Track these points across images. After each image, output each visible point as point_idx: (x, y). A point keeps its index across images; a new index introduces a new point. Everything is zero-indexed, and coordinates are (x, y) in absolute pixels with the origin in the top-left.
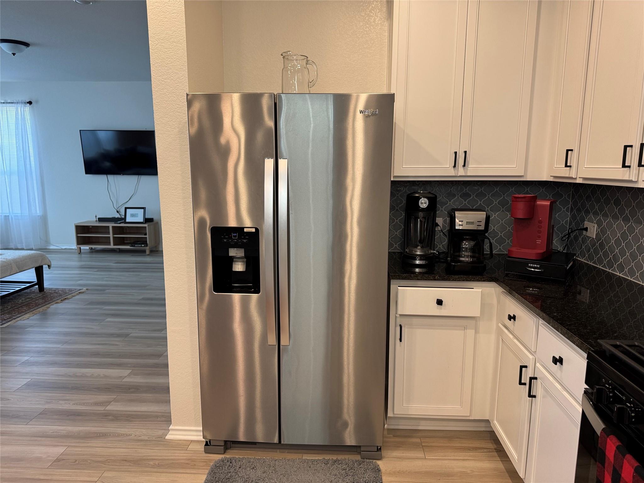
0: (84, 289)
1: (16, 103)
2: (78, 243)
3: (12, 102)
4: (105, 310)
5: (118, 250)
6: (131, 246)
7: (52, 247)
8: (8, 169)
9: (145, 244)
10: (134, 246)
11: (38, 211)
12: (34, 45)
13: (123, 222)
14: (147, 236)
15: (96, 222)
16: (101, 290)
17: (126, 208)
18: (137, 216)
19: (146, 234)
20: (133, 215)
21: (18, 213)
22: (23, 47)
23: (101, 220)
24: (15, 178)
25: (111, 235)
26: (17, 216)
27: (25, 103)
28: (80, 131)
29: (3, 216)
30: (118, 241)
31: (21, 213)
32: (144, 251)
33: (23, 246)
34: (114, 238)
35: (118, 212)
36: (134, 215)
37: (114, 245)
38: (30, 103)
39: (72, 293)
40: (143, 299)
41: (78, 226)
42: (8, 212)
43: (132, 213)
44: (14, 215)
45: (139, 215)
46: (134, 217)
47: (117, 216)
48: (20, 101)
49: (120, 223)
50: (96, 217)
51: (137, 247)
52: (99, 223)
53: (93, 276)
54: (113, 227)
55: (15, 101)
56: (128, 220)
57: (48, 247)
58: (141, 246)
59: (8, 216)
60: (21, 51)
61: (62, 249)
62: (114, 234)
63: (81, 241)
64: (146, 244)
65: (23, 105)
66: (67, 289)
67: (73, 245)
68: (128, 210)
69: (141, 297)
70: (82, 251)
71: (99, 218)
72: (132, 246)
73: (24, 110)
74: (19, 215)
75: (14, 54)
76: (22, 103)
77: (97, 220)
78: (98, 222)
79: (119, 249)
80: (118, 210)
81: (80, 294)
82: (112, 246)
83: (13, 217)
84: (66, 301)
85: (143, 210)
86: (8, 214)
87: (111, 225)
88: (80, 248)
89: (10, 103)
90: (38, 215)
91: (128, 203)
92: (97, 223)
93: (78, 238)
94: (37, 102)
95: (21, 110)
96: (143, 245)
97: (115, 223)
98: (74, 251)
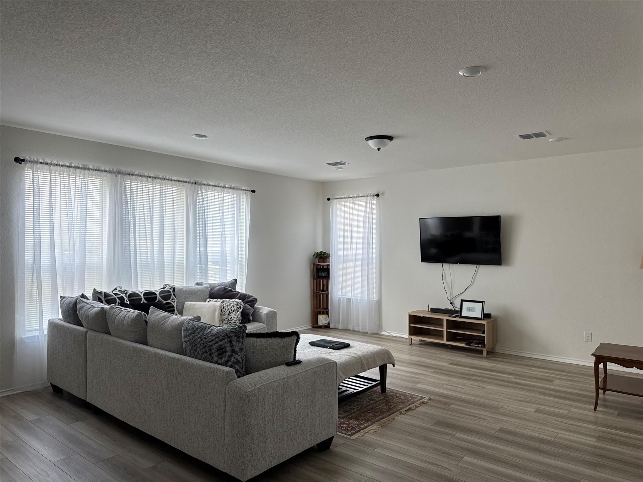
0: (427, 397)
1: (366, 196)
2: (410, 334)
3: (363, 195)
4: (458, 439)
5: (450, 347)
6: (466, 345)
7: (383, 333)
8: (354, 255)
9: (483, 344)
10: (470, 345)
11: (375, 297)
12: (398, 137)
13: (458, 316)
14: (485, 335)
15: (428, 312)
16: (445, 404)
17: (462, 301)
18: (474, 310)
19: (484, 333)
20: (469, 309)
21: (357, 297)
22: (388, 141)
23: (434, 310)
24: (359, 264)
25: (444, 329)
26: (358, 299)
27: (373, 196)
28: (420, 219)
29: (346, 299)
30: (452, 337)
31: (361, 297)
32: (481, 352)
33: (359, 328)
34: (447, 332)
35: (451, 303)
36: (471, 309)
37: (447, 341)
38: (378, 195)
39: (415, 402)
40: (502, 430)
41: (411, 315)
42: (350, 295)
43: (468, 307)
44: (355, 298)
45: (476, 309)
46: (471, 311)
47: (450, 307)
48: (370, 194)
49: (455, 317)
50: (428, 307)
51: (473, 346)
52: (431, 314)
53: (431, 380)
54: (447, 320)
55: (365, 195)
56: (463, 315)
57: (380, 333)
58: (478, 346)
59: (350, 298)
60: (385, 145)
61: (393, 336)
62: (447, 328)
63: (413, 331)
64: (484, 346)
65: (371, 198)
66: (408, 394)
67: (405, 334)
68: (464, 303)
69: (498, 426)
70: (413, 341)
71: (431, 309)
72: (468, 345)
73: (372, 202)
74: (359, 298)
75: (379, 149)
76: (371, 196)
77: (430, 310)
78: (430, 312)
79: (451, 345)
80: (452, 301)
81: (423, 404)
82: (444, 341)
83: (354, 300)
84: (410, 413)
85: (481, 304)
86: (350, 297)
87: (445, 318)
88: (412, 339)
89: (361, 197)
90: (375, 300)
91: (463, 294)
92: (428, 314)
93: (410, 327)
94: (383, 194)
95: (369, 203)
96: (480, 346)
97: (449, 316)
98: (404, 340)
